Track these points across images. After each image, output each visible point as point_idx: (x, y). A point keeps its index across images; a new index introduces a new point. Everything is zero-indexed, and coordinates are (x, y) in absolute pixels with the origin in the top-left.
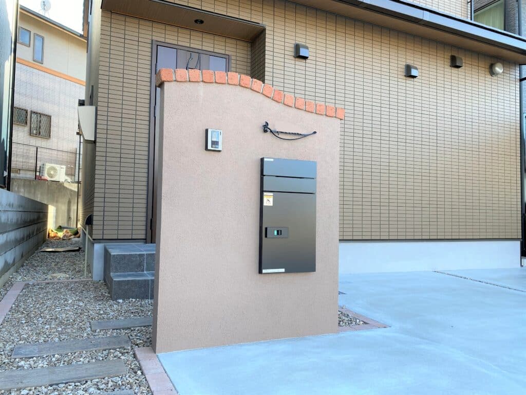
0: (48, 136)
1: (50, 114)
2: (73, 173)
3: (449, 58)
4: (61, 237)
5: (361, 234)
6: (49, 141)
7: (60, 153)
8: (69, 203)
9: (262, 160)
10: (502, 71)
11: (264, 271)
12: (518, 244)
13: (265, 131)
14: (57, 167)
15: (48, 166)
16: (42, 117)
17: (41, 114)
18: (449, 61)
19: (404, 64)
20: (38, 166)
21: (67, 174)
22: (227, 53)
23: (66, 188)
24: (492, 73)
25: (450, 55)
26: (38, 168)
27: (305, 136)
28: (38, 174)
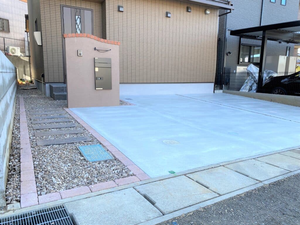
0: (8, 31)
1: (8, 19)
2: (24, 51)
3: (186, 7)
4: (25, 84)
5: (142, 81)
6: (9, 34)
7: (16, 40)
8: (24, 67)
9: (94, 58)
10: (209, 12)
11: (96, 89)
12: (213, 84)
13: (95, 50)
14: (16, 48)
15: (11, 48)
16: (4, 21)
17: (3, 19)
18: (186, 9)
19: (166, 11)
20: (6, 47)
21: (21, 52)
22: (92, 8)
23: (22, 59)
24: (206, 13)
25: (186, 6)
26: (6, 49)
27: (108, 51)
28: (6, 52)
